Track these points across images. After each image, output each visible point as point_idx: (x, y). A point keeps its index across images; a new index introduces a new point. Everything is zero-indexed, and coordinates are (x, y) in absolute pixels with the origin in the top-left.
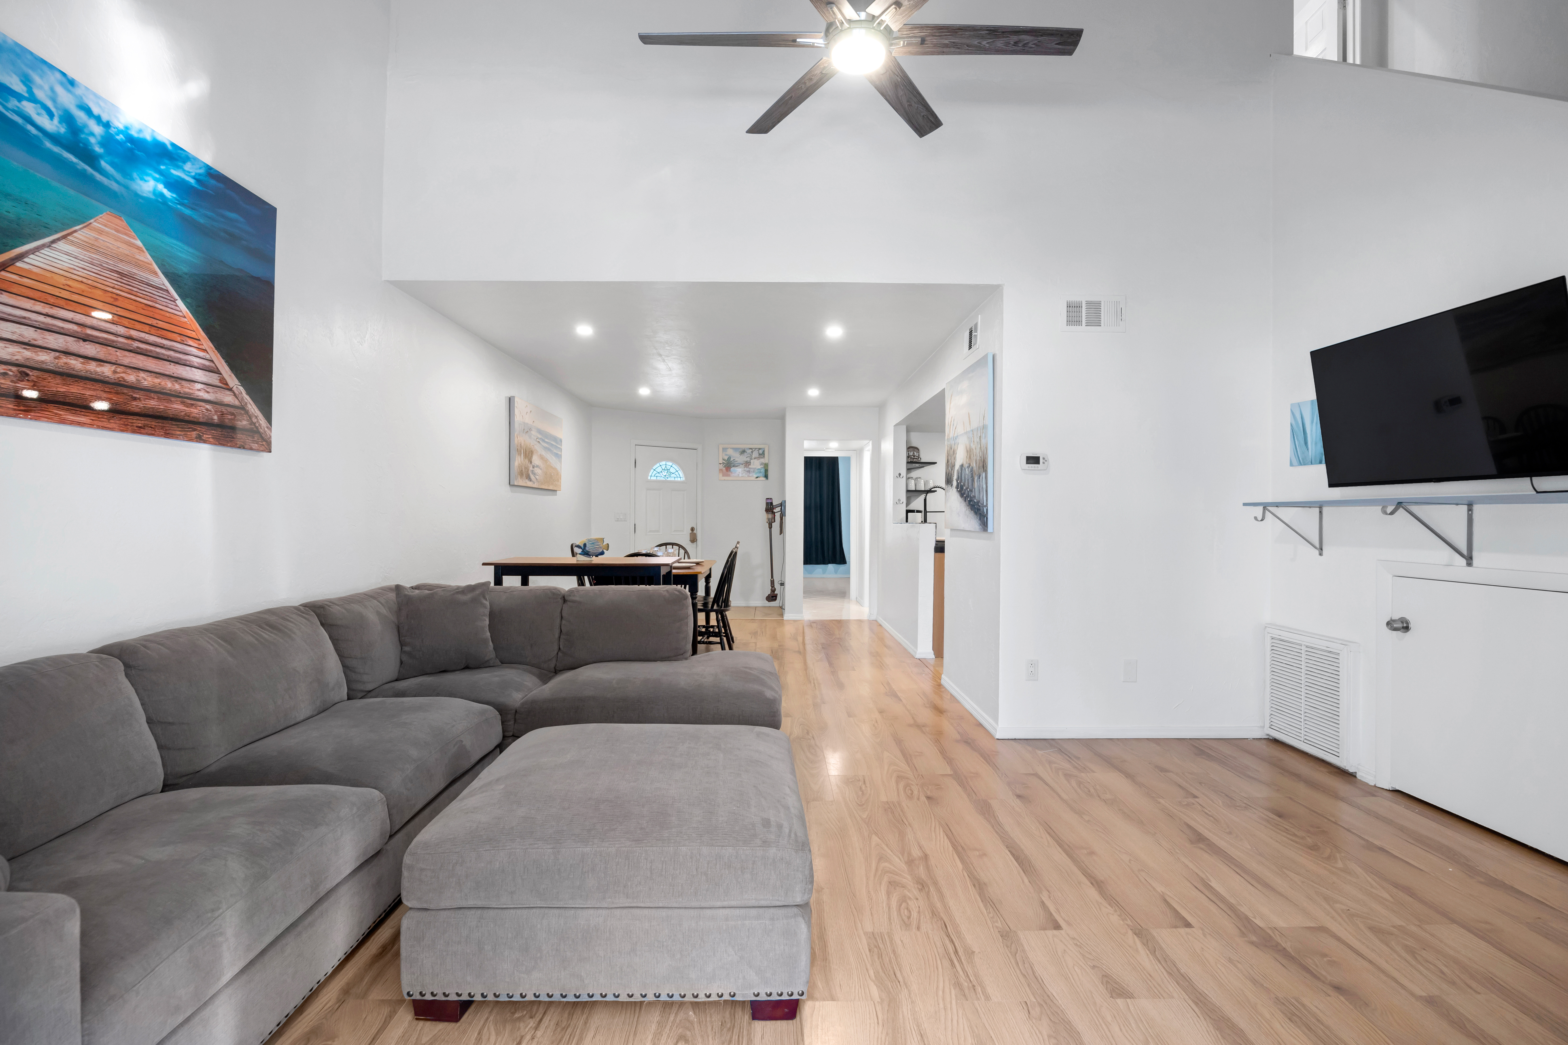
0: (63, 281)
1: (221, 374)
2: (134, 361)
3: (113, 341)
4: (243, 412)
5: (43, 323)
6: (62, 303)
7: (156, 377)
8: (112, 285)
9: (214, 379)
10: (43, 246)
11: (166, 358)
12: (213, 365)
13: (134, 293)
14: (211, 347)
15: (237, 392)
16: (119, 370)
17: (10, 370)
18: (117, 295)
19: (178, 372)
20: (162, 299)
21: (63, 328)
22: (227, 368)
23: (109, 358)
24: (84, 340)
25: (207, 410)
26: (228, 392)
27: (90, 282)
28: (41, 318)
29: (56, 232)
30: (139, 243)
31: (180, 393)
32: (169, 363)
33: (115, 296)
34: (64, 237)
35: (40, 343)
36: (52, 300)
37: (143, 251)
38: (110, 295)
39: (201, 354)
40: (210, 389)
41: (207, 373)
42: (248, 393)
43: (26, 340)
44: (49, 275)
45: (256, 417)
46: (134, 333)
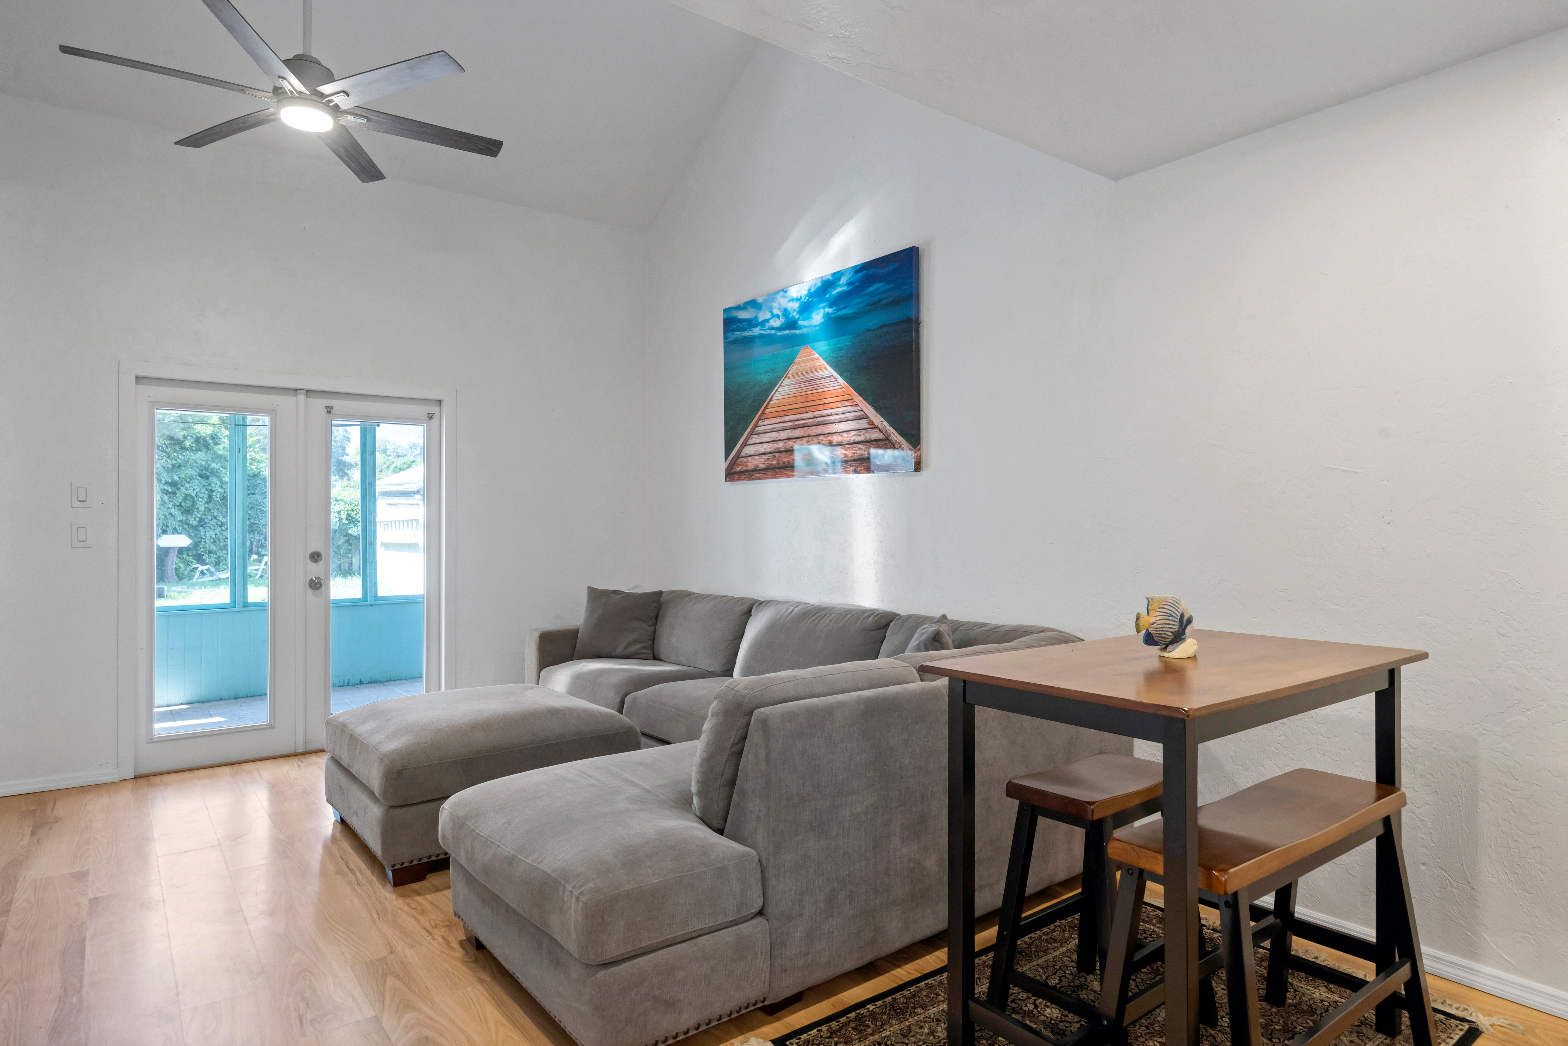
0: (786, 401)
1: (869, 418)
2: (817, 431)
3: (806, 423)
4: (887, 442)
5: (779, 427)
6: (785, 413)
7: (828, 437)
8: (805, 390)
9: (864, 424)
10: (779, 387)
11: (833, 421)
12: (863, 413)
13: (815, 388)
14: (861, 401)
15: (881, 428)
16: (810, 439)
17: (770, 456)
18: (808, 394)
19: (840, 428)
20: (830, 383)
21: (786, 426)
22: (873, 411)
23: (806, 434)
24: (795, 429)
25: (860, 449)
26: (874, 430)
27: (796, 395)
28: (779, 425)
29: (783, 377)
30: (817, 356)
31: (842, 442)
32: (834, 424)
33: (806, 396)
34: (785, 377)
35: (779, 438)
36: (782, 414)
37: (819, 359)
38: (804, 396)
39: (854, 409)
40: (861, 433)
41: (859, 421)
42: (891, 425)
43: (774, 439)
44: (780, 401)
45: (899, 443)
46: (816, 414)
